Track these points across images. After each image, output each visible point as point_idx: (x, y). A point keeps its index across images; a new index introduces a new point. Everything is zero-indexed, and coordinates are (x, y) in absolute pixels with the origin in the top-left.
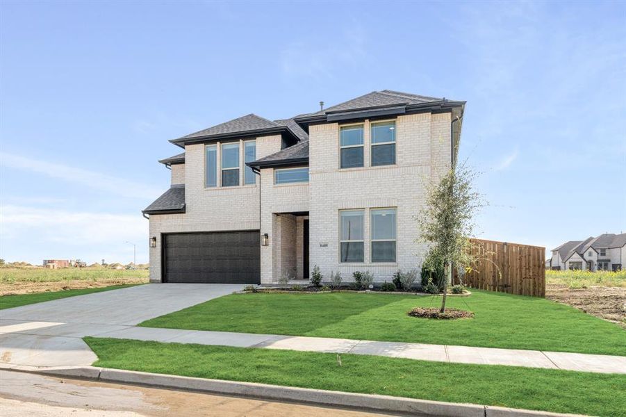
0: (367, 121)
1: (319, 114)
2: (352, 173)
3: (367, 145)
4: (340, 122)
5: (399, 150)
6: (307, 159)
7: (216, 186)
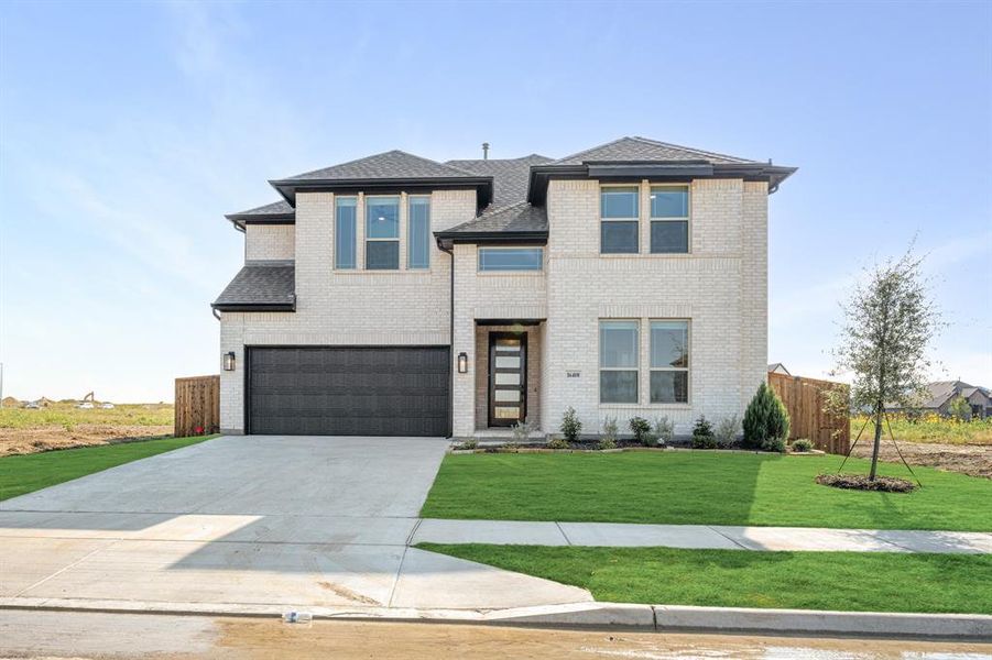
0: (645, 182)
1: (569, 163)
2: (621, 262)
3: (645, 220)
4: (602, 179)
5: (694, 232)
6: (546, 234)
7: (354, 267)
